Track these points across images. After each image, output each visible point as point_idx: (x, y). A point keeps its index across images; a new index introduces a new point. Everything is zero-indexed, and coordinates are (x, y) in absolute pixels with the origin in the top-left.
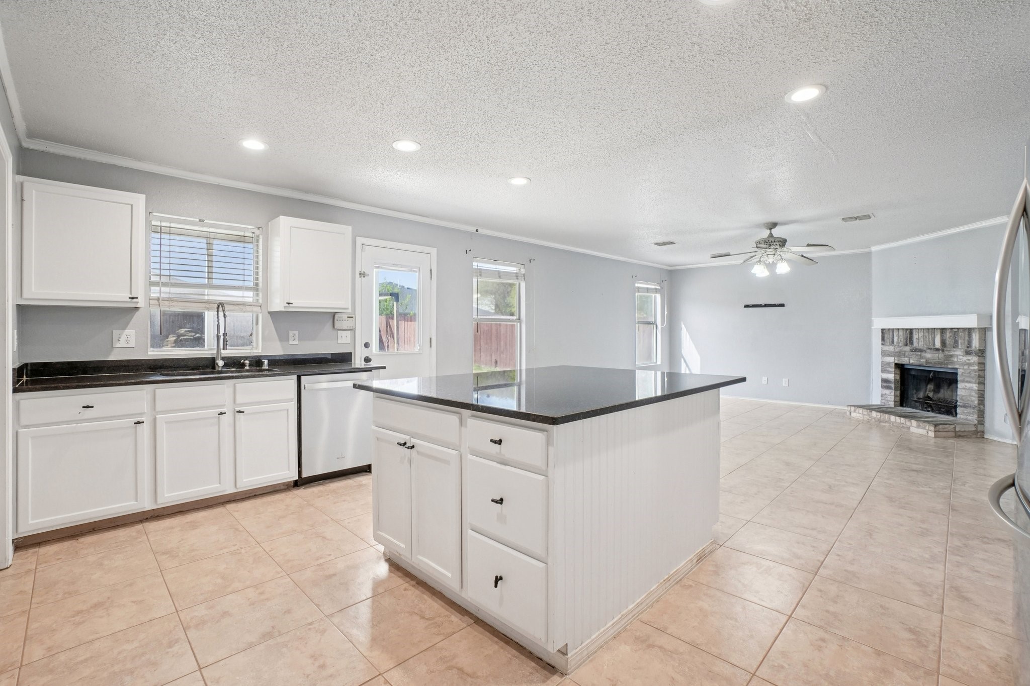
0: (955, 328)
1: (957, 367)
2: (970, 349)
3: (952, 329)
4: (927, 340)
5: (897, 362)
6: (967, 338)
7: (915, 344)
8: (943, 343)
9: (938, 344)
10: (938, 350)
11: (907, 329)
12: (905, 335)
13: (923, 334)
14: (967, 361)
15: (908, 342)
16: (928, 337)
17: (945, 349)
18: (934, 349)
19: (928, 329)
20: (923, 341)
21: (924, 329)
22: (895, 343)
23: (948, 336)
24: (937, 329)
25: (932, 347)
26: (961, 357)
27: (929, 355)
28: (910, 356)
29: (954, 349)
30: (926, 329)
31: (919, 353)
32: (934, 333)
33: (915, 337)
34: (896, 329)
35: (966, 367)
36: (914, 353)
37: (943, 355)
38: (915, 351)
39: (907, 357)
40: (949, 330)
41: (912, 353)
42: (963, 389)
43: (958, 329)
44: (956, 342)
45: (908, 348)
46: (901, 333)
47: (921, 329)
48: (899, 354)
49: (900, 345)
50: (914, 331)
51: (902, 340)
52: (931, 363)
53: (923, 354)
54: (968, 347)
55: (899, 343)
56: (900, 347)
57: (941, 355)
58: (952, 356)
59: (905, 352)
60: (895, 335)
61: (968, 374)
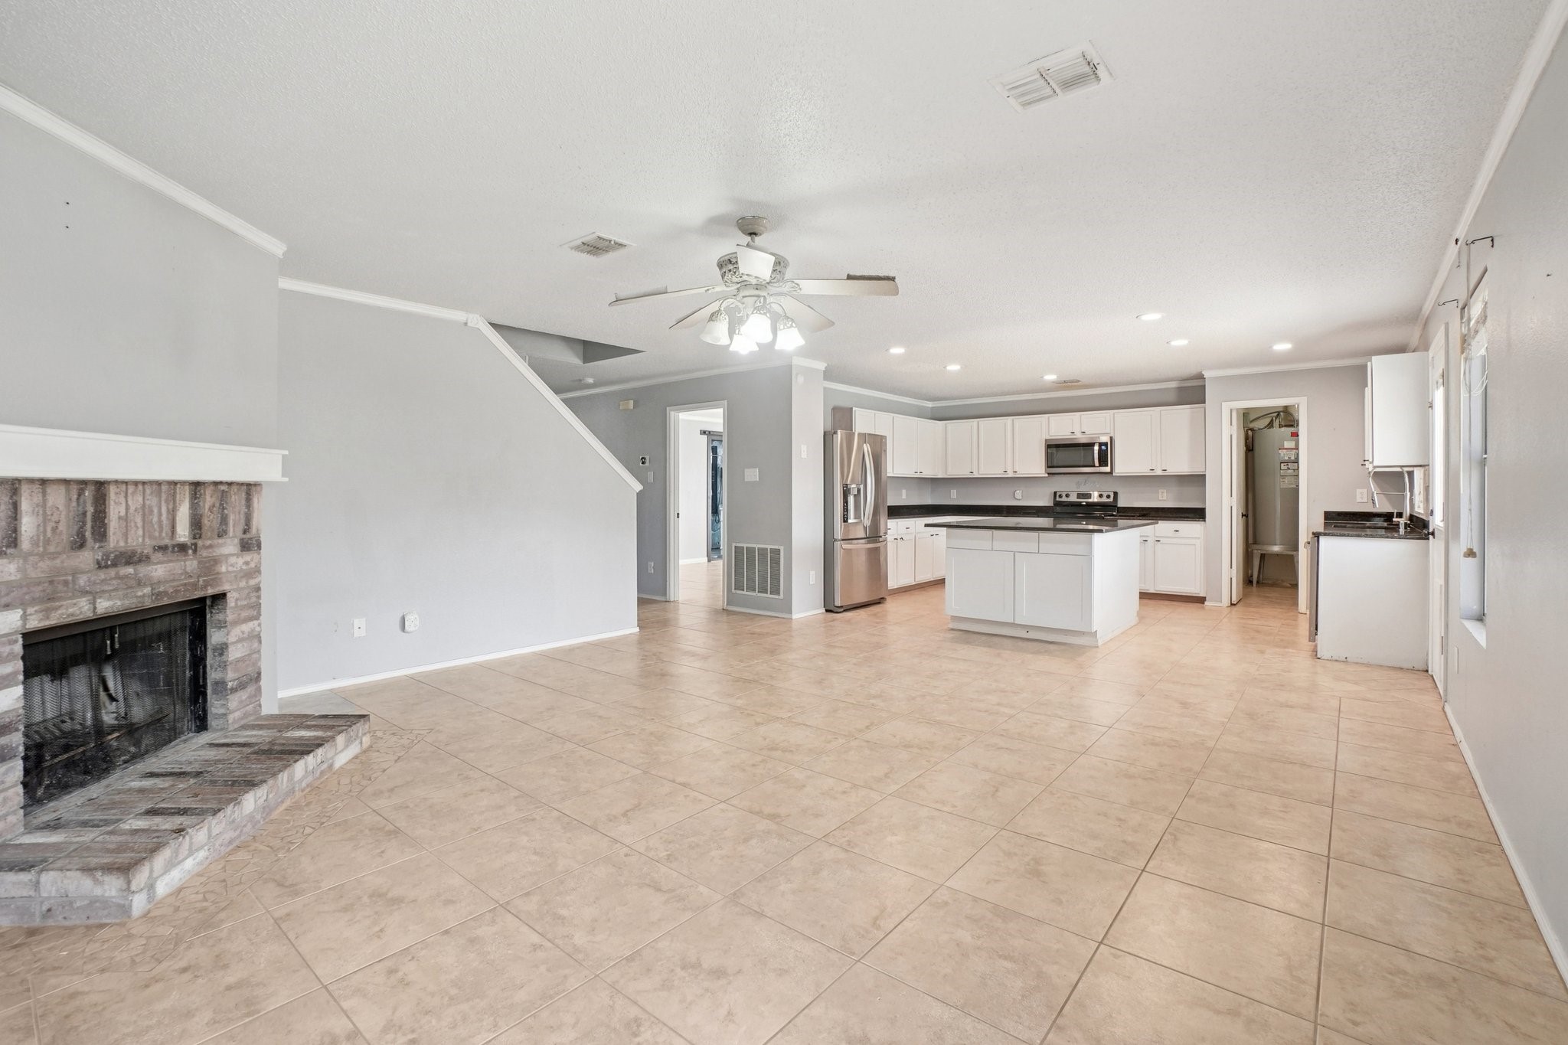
0: (221, 483)
1: (225, 587)
2: (247, 536)
3: (216, 484)
4: (155, 519)
5: (34, 623)
6: (244, 509)
7: (115, 539)
8: (196, 524)
9: (183, 533)
10: (182, 548)
11: (83, 483)
12: (74, 504)
13: (140, 499)
14: (244, 567)
15: (88, 534)
16: (156, 511)
17: (200, 543)
18: (174, 546)
19: (159, 483)
20: (140, 524)
21: (144, 483)
22: (25, 544)
23: (207, 507)
24: (183, 483)
25: (167, 541)
26: (233, 560)
27: (159, 570)
28: (98, 588)
29: (220, 541)
30: (151, 483)
31: (130, 570)
32: (175, 493)
33: (115, 510)
34: (31, 481)
35: (243, 584)
36: (112, 572)
37: (195, 563)
38: (114, 565)
39: (85, 593)
40: (212, 487)
41: (102, 575)
42: (240, 640)
43: (230, 484)
44: (224, 520)
45: (86, 558)
46: (57, 498)
47: (136, 483)
48: (51, 592)
49: (52, 549)
50: (112, 490)
51: (62, 527)
52: (165, 593)
53: (143, 570)
54: (245, 532)
55: (47, 542)
56: (54, 556)
57: (191, 564)
58: (216, 561)
59: (76, 573)
60: (25, 505)
61: (245, 599)
